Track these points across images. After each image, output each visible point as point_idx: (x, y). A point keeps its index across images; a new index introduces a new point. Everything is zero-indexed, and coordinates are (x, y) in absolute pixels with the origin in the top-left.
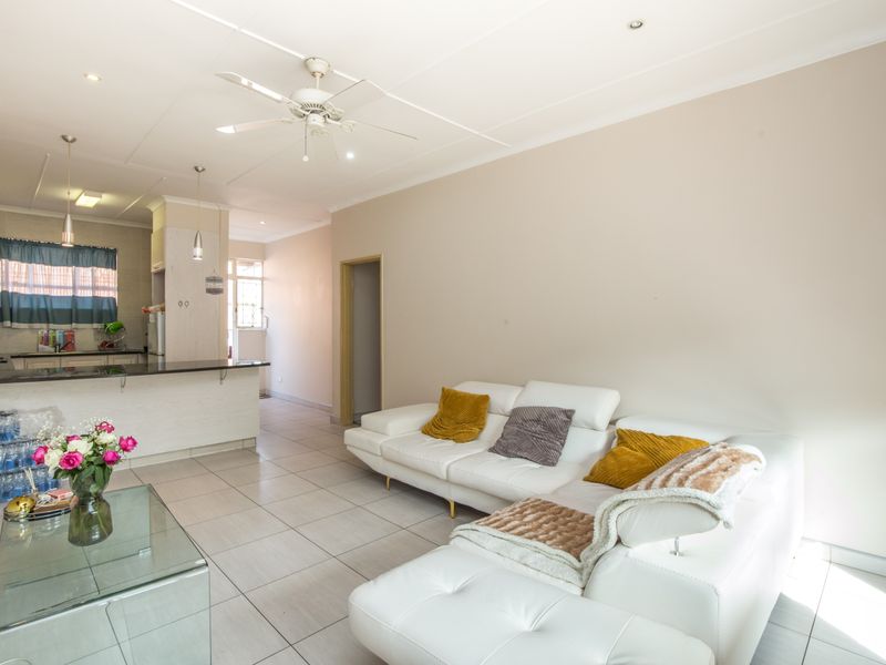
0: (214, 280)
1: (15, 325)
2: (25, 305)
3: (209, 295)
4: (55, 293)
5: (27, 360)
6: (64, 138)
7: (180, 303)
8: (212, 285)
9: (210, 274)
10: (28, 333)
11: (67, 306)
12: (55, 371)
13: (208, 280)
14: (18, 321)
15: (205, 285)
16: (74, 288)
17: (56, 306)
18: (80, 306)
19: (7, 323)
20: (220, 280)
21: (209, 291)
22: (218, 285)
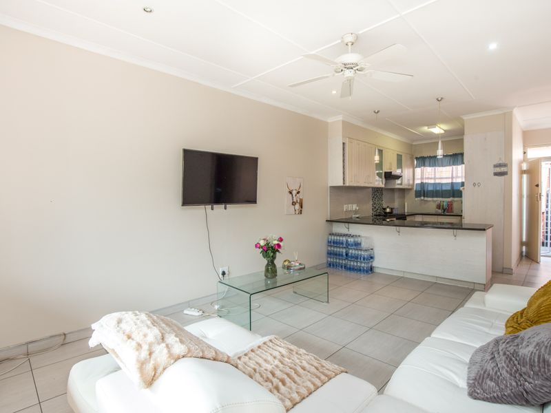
0: (500, 165)
1: (426, 199)
2: (430, 188)
3: (496, 177)
4: (444, 181)
5: (424, 216)
6: (375, 112)
7: (474, 185)
8: (498, 170)
9: (496, 162)
10: (432, 203)
11: (449, 188)
12: (443, 223)
13: (496, 166)
14: (427, 197)
15: (493, 170)
16: (452, 178)
17: (444, 188)
18: (455, 188)
19: (422, 198)
20: (505, 165)
21: (496, 174)
22: (503, 169)
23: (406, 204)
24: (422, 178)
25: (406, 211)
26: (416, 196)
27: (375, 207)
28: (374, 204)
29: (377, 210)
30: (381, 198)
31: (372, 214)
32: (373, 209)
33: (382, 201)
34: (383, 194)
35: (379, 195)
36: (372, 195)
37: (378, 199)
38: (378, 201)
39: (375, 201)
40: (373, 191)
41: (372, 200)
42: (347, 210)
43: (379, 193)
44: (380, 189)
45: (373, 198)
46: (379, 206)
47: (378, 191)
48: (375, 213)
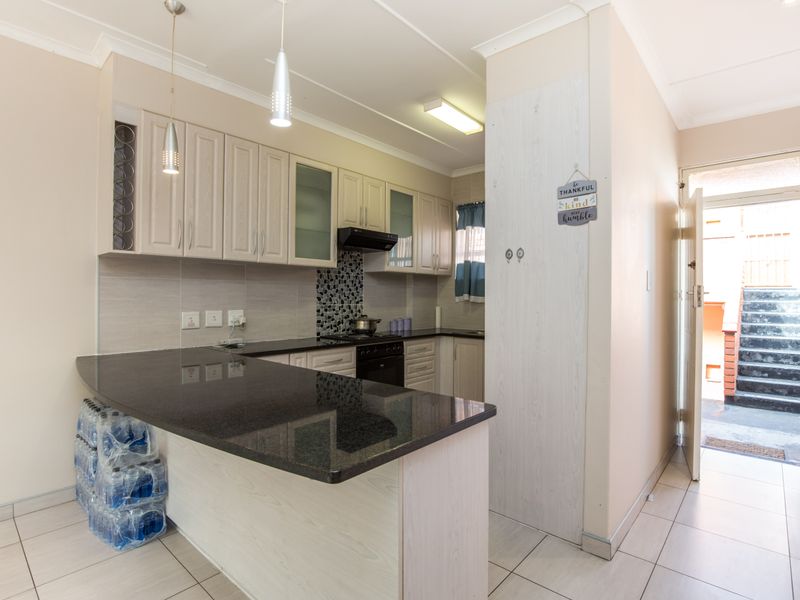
0: (575, 189)
1: (473, 299)
3: (565, 227)
7: (509, 255)
8: (570, 204)
13: (564, 193)
14: (475, 295)
15: (557, 207)
19: (466, 296)
20: (590, 188)
21: (565, 218)
22: (584, 201)
23: (438, 309)
24: (467, 253)
25: (438, 325)
26: (459, 293)
27: (329, 317)
28: (326, 310)
29: (339, 323)
30: (353, 294)
31: (318, 334)
32: (319, 322)
33: (358, 303)
34: (362, 286)
35: (345, 288)
36: (318, 287)
37: (343, 297)
38: (342, 302)
39: (328, 303)
40: (321, 276)
41: (319, 299)
42: (197, 325)
43: (345, 282)
44: (352, 274)
45: (322, 294)
46: (345, 314)
47: (343, 277)
48: (331, 332)
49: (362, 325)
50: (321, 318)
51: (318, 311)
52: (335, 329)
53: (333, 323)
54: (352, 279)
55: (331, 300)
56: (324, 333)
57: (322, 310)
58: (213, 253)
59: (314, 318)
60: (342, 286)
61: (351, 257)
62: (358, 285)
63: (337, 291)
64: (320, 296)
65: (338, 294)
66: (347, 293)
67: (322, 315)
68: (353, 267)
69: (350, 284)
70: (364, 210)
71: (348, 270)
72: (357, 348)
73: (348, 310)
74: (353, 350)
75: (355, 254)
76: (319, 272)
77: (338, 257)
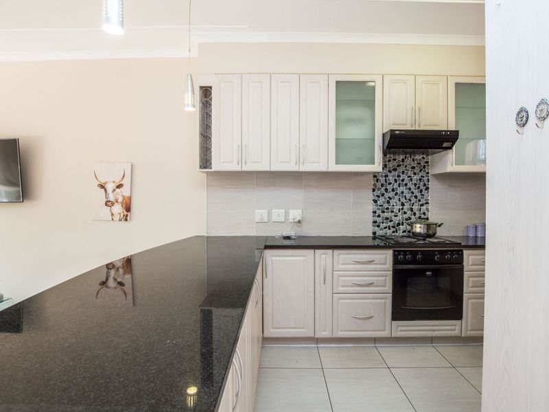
27: (387, 219)
28: (383, 212)
29: (398, 225)
30: (416, 197)
31: (374, 233)
32: (375, 222)
33: (422, 205)
34: (427, 189)
35: (406, 191)
36: (374, 190)
37: (403, 200)
38: (403, 204)
39: (386, 205)
40: (377, 181)
41: (375, 201)
42: (266, 220)
43: (406, 185)
44: (415, 178)
45: (378, 196)
46: (405, 216)
47: (403, 180)
48: (389, 232)
49: (418, 228)
50: (379, 220)
51: (375, 212)
52: (392, 229)
53: (391, 224)
54: (414, 182)
55: (388, 202)
56: (380, 232)
57: (379, 212)
58: (264, 167)
59: (370, 218)
60: (402, 189)
61: (413, 160)
62: (422, 187)
63: (396, 194)
64: (376, 198)
65: (397, 197)
66: (408, 196)
67: (379, 216)
68: (417, 170)
69: (413, 187)
70: (416, 110)
71: (411, 173)
72: (394, 251)
73: (409, 212)
74: (390, 253)
75: (418, 157)
76: (375, 176)
77: (384, 161)
